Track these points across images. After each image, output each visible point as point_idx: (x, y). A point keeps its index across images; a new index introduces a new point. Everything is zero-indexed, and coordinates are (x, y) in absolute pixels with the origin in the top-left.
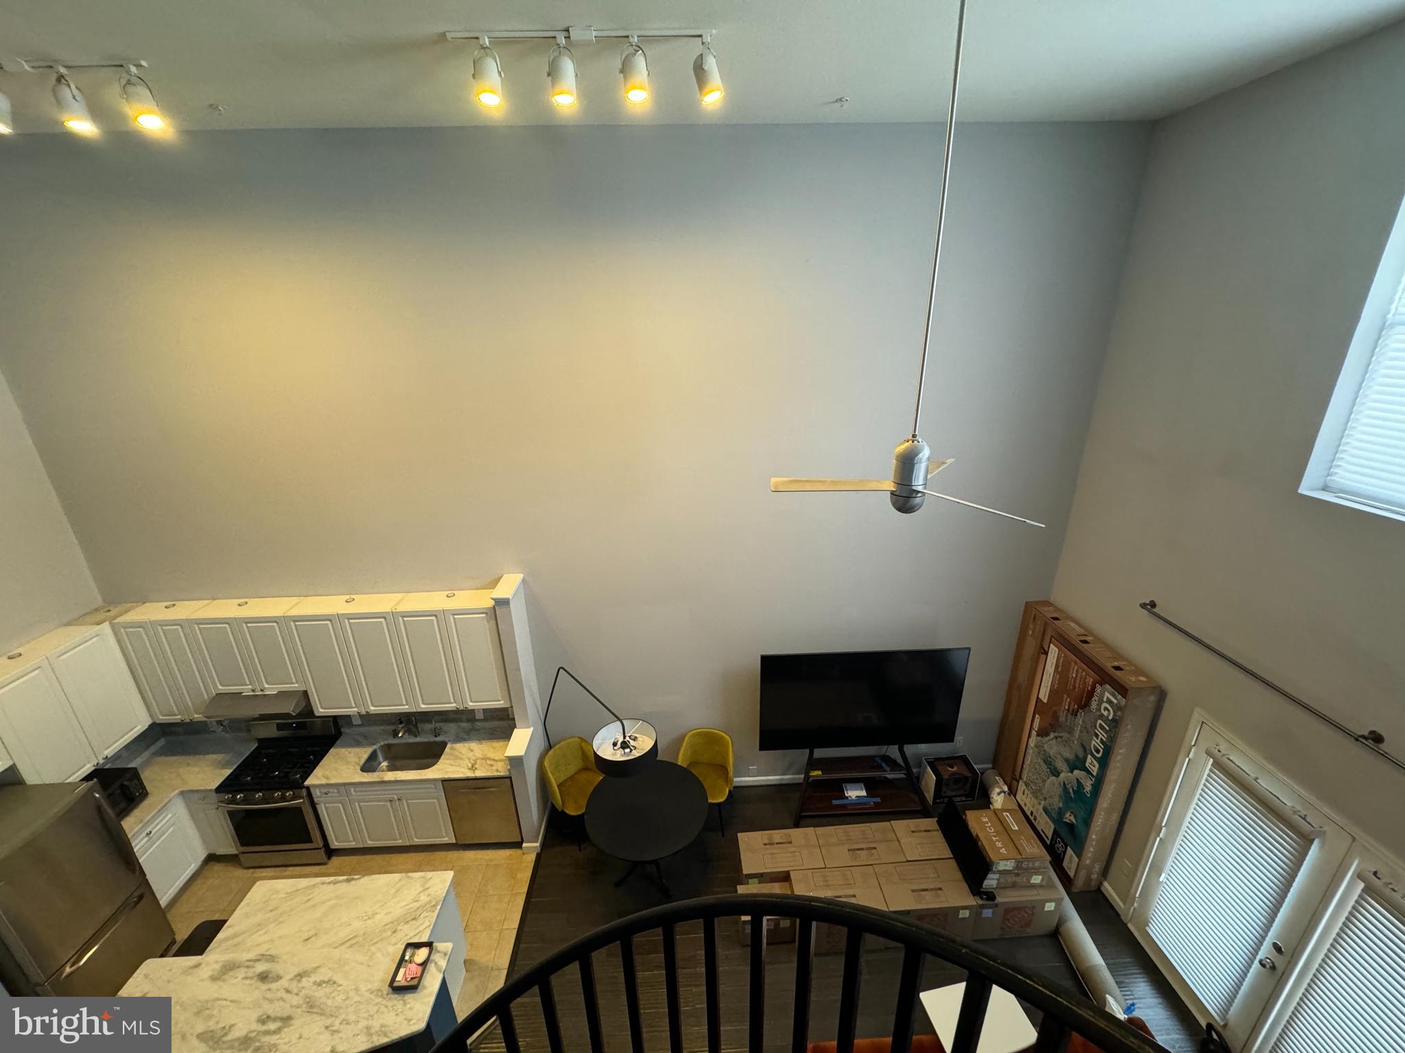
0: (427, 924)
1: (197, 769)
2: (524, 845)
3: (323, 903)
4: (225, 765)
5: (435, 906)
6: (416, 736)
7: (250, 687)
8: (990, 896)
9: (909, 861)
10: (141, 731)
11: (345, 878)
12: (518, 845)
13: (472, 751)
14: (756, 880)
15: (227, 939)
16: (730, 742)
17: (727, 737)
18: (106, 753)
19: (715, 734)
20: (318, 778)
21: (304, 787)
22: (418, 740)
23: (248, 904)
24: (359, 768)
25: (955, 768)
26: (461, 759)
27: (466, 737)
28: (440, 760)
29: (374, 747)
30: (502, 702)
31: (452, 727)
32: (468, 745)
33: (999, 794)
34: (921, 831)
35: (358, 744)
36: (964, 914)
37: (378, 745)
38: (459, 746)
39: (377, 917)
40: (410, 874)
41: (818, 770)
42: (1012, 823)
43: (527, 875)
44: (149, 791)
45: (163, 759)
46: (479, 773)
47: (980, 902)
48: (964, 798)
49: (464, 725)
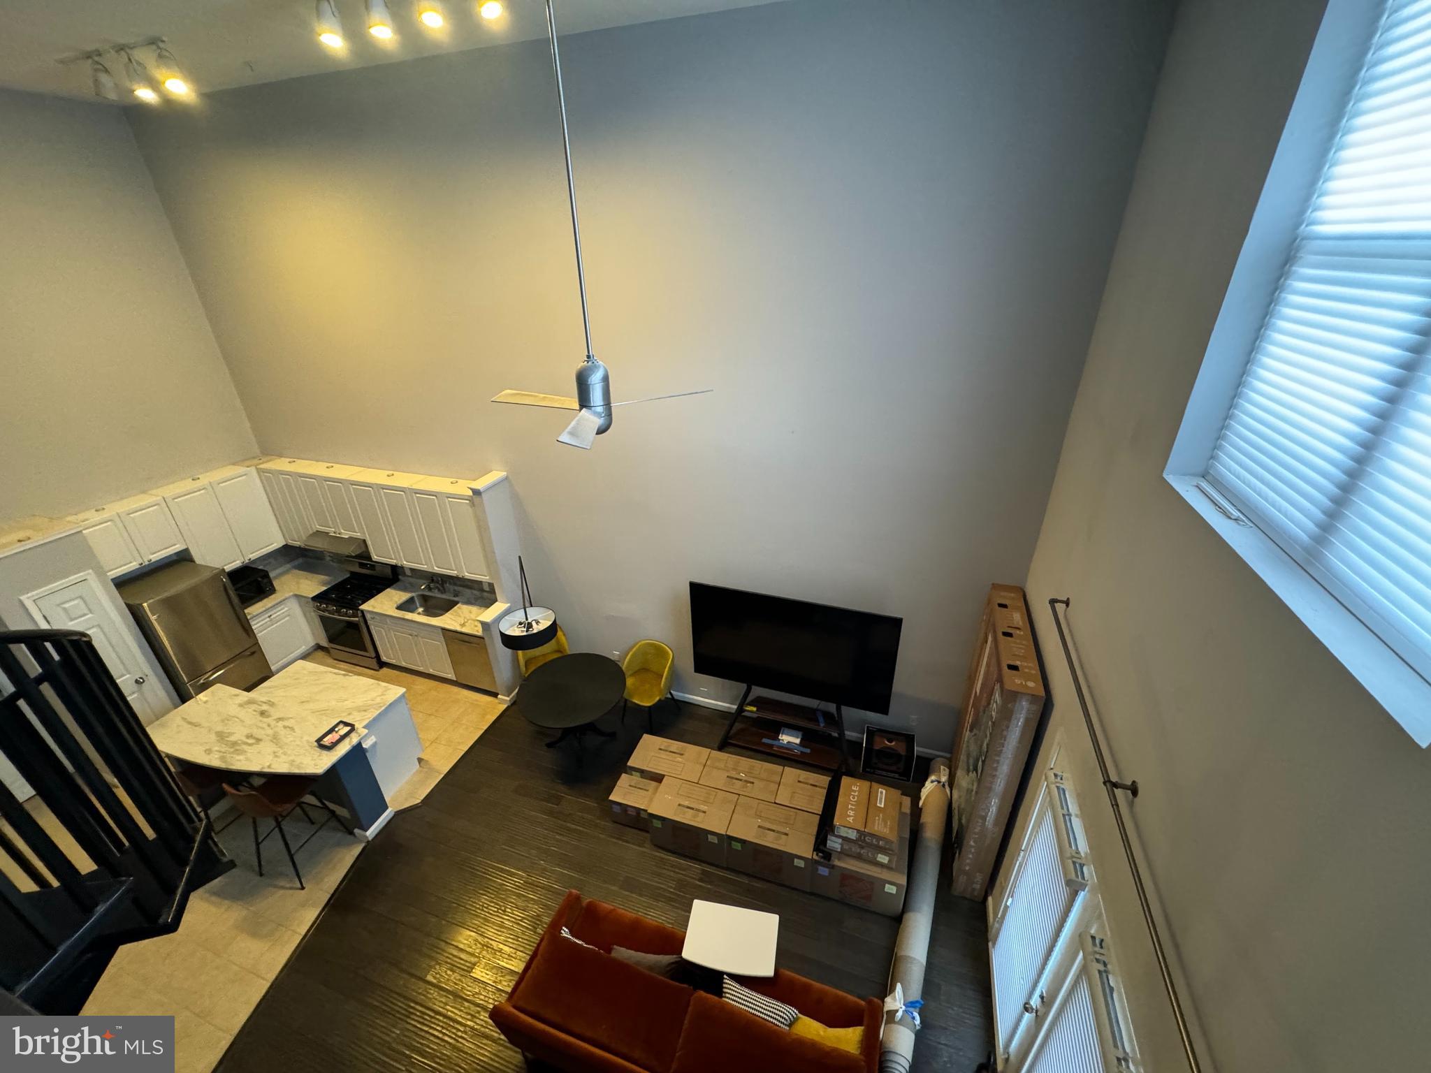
0: (370, 716)
1: (309, 582)
2: (499, 696)
3: (323, 683)
4: (324, 584)
5: (381, 707)
6: (442, 593)
7: (333, 530)
8: (827, 855)
9: (777, 804)
10: (277, 548)
11: (344, 672)
12: (495, 695)
13: (471, 612)
14: (638, 774)
15: (265, 688)
16: (671, 657)
17: (670, 652)
18: (251, 556)
19: (663, 647)
20: (369, 606)
21: (359, 609)
22: (444, 596)
23: (287, 671)
24: (395, 605)
25: (893, 743)
26: (460, 616)
27: (473, 602)
28: (447, 614)
29: (413, 594)
30: (487, 578)
31: (468, 592)
32: (470, 607)
33: (932, 782)
34: (807, 783)
35: (405, 589)
36: (800, 863)
37: (417, 593)
38: (465, 607)
39: (346, 702)
40: (380, 683)
41: (754, 706)
42: (881, 799)
43: (491, 718)
44: (277, 588)
45: (297, 571)
46: (464, 630)
47: (815, 857)
48: (897, 776)
49: (475, 592)
